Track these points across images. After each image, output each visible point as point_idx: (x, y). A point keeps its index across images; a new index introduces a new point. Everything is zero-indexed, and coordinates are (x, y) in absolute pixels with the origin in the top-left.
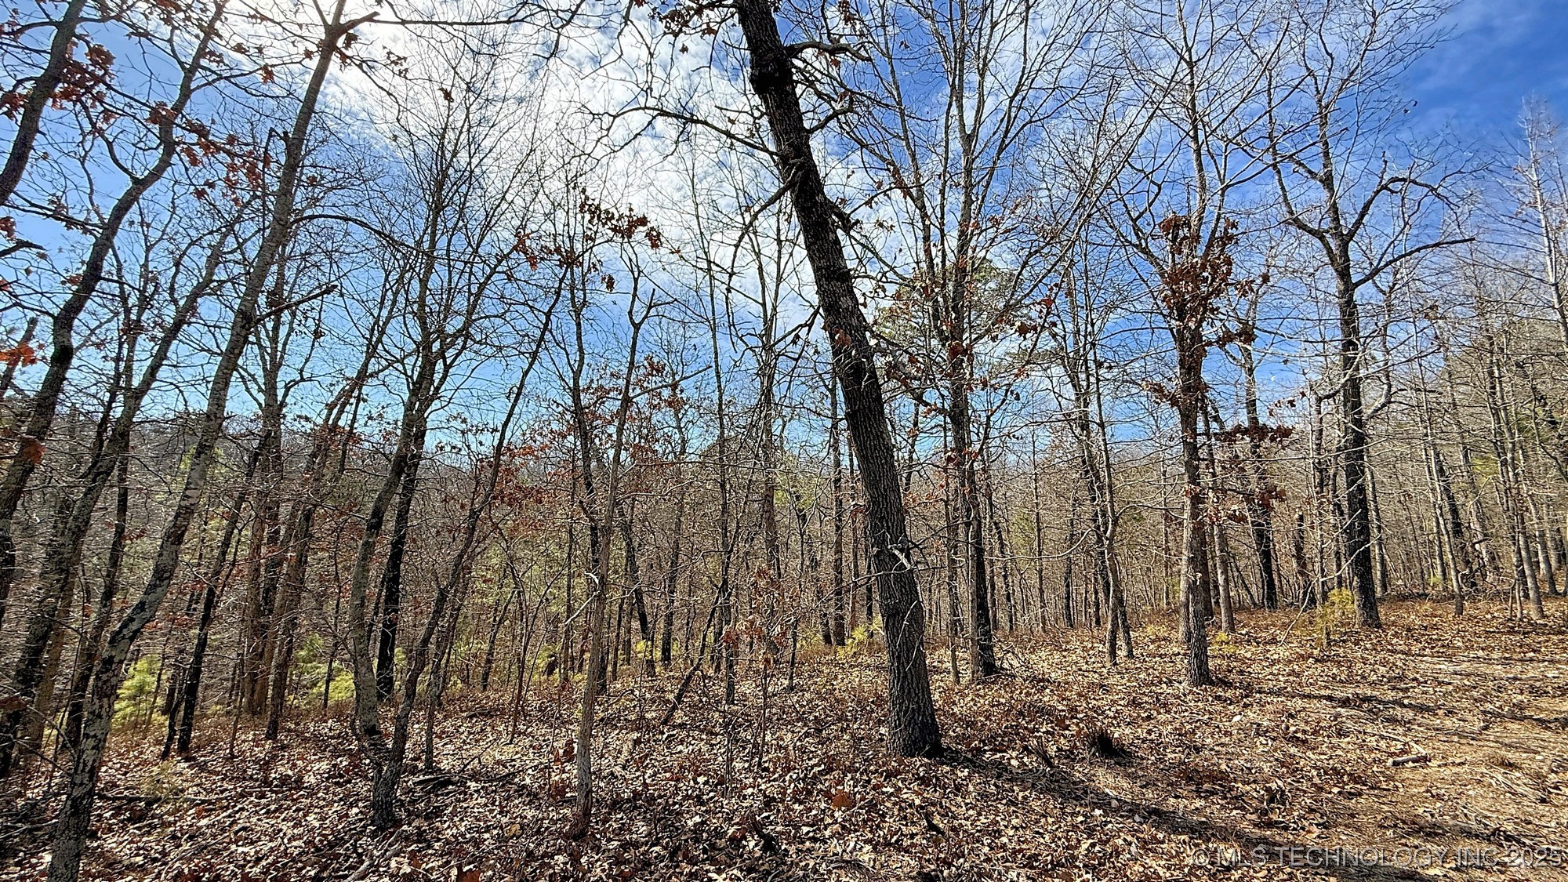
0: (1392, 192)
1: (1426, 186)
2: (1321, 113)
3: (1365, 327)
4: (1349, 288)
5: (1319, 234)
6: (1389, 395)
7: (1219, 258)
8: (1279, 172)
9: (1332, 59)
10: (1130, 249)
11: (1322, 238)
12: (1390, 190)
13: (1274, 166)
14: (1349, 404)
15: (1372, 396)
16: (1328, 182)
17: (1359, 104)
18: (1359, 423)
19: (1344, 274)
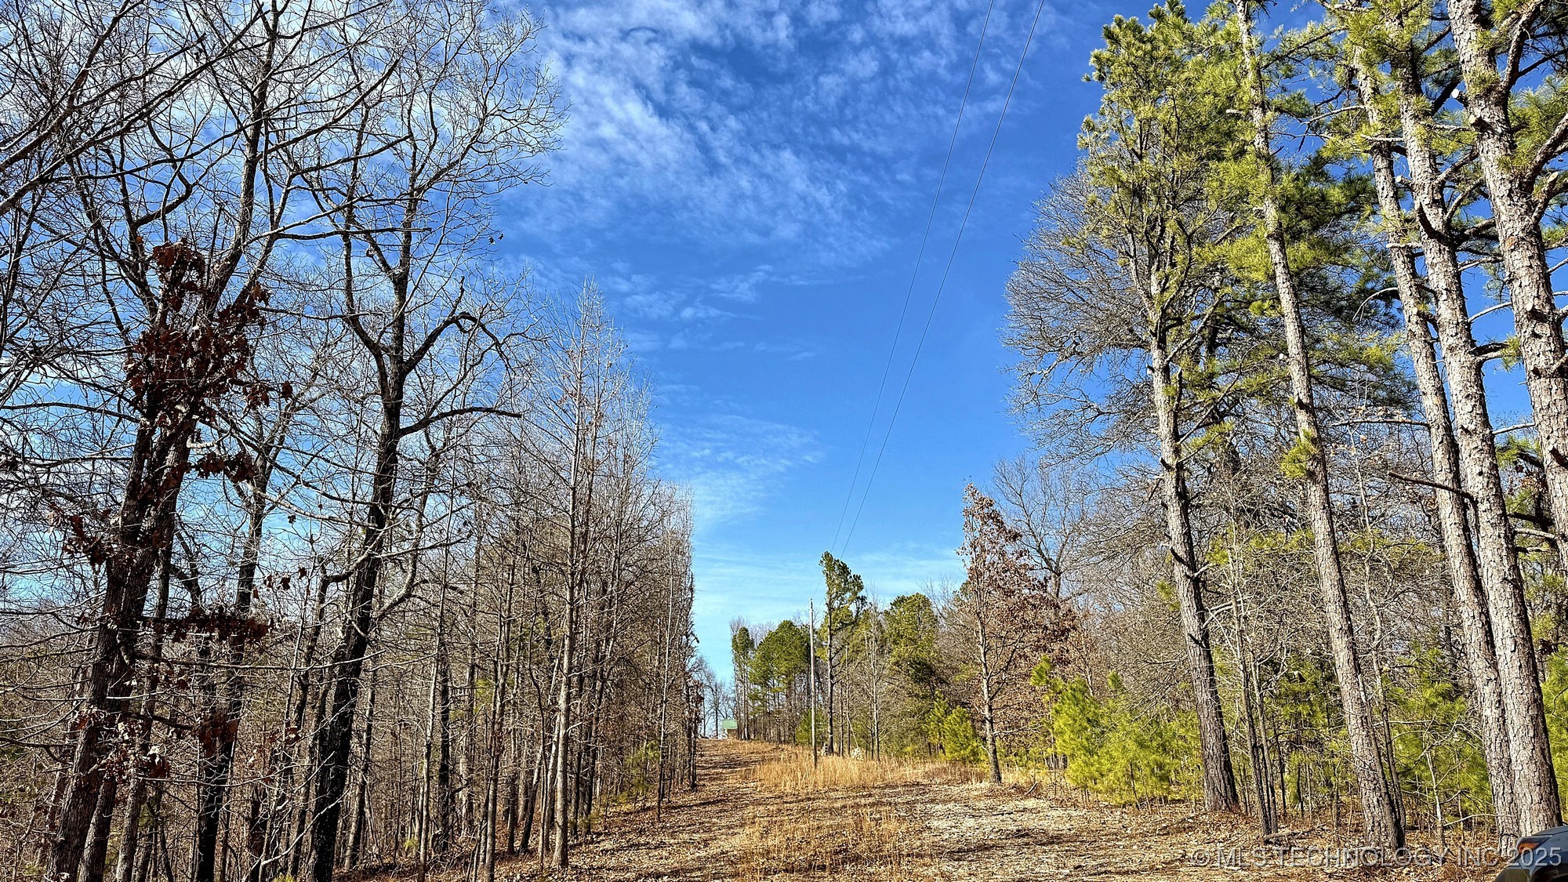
0: (462, 329)
1: (493, 337)
2: (411, 194)
3: (401, 491)
4: (394, 433)
5: (375, 349)
6: (411, 586)
7: (230, 338)
8: (349, 246)
9: (436, 136)
10: (112, 266)
11: (378, 358)
12: (460, 326)
13: (346, 236)
14: (360, 593)
15: (394, 584)
16: (400, 283)
17: (450, 207)
18: (365, 622)
19: (392, 412)
